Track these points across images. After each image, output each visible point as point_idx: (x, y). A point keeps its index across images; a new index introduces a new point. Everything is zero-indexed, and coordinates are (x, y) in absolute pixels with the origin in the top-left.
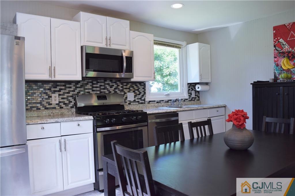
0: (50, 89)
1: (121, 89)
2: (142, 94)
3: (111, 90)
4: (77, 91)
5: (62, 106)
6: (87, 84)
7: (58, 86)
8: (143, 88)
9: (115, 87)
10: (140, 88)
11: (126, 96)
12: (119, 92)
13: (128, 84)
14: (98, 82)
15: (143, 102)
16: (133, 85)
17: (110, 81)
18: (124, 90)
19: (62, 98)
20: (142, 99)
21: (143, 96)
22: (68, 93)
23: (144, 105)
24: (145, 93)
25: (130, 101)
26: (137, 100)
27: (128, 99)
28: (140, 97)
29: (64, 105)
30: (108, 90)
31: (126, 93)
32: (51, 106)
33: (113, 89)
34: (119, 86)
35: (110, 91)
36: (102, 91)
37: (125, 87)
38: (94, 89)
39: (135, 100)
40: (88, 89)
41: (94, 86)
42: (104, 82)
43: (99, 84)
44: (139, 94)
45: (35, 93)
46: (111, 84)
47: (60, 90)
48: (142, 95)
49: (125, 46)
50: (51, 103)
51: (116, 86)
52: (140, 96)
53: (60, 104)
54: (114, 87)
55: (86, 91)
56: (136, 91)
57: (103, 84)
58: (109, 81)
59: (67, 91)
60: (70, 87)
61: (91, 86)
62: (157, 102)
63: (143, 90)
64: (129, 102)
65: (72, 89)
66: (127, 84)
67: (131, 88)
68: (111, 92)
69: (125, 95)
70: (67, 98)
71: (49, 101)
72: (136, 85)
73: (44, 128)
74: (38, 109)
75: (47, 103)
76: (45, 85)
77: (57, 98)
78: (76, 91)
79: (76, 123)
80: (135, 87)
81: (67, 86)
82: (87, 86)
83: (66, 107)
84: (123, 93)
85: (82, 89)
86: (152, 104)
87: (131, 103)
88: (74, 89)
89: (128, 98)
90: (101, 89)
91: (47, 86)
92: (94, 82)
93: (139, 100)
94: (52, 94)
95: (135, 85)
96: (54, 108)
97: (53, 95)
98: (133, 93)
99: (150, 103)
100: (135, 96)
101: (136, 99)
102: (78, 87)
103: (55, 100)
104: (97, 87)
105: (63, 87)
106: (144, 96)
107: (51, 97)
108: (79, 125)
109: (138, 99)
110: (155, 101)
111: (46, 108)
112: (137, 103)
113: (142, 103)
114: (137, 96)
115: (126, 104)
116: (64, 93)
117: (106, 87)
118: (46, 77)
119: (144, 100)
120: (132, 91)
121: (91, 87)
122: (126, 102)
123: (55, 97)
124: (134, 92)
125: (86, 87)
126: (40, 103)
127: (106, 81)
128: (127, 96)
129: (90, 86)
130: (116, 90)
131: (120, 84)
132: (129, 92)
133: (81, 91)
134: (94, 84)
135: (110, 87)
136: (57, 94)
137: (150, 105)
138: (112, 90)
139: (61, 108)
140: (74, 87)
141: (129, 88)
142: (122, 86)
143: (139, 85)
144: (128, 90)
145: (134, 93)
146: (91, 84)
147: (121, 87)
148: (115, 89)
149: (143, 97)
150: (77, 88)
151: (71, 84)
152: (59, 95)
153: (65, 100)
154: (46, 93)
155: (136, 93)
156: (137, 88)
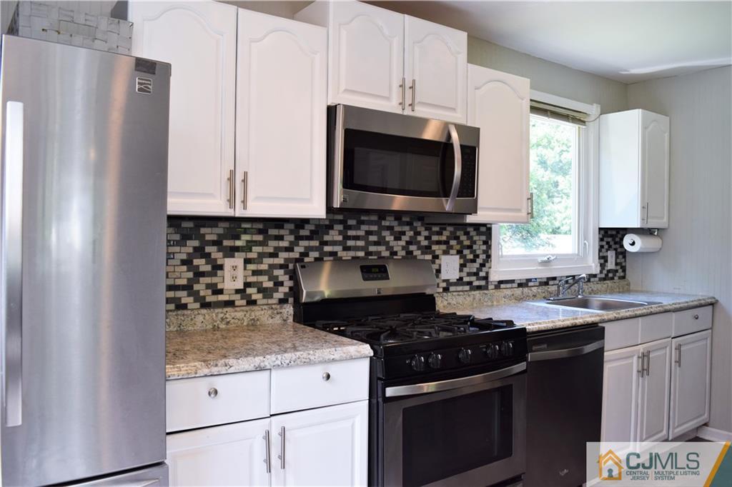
1: (425, 243)
2: (479, 261)
3: (398, 246)
4: (298, 250)
5: (254, 297)
7: (244, 231)
8: (486, 243)
9: (408, 239)
10: (475, 242)
11: (437, 267)
12: (419, 252)
14: (361, 223)
15: (483, 283)
16: (458, 233)
17: (396, 219)
18: (434, 247)
19: (255, 273)
20: (481, 274)
21: (483, 265)
22: (274, 255)
23: (486, 294)
24: (489, 257)
25: (446, 281)
26: (466, 279)
27: (444, 276)
28: (475, 270)
29: (260, 296)
30: (389, 248)
31: (438, 257)
32: (221, 298)
33: (403, 243)
34: (419, 233)
35: (395, 249)
36: (372, 248)
37: (435, 238)
38: (350, 243)
39: (461, 279)
40: (334, 243)
41: (351, 233)
42: (378, 223)
43: (365, 228)
44: (473, 261)
45: (172, 256)
46: (397, 229)
47: (251, 245)
48: (481, 262)
49: (454, 109)
50: (219, 287)
51: (412, 233)
52: (473, 267)
53: (249, 291)
54: (406, 238)
55: (327, 249)
56: (466, 252)
57: (375, 228)
58: (393, 219)
59: (271, 250)
60: (280, 238)
61: (340, 233)
62: (520, 285)
63: (484, 247)
64: (444, 285)
65: (284, 244)
66: (440, 228)
67: (453, 242)
68: (395, 253)
69: (434, 263)
70: (268, 273)
71: (215, 280)
72: (467, 233)
73: (216, 392)
74: (181, 307)
75: (208, 286)
76: (203, 231)
77: (240, 273)
78: (296, 249)
79: (319, 371)
80: (463, 238)
81: (272, 232)
82: (328, 234)
83: (265, 301)
84: (429, 257)
85: (315, 243)
86: (506, 291)
87: (452, 289)
88: (291, 242)
89: (442, 271)
90: (368, 243)
91: (210, 234)
92: (351, 222)
93: (473, 279)
94: (225, 256)
95: (462, 232)
96: (230, 304)
97: (228, 263)
98: (458, 257)
99: (502, 286)
100: (462, 266)
101: (464, 274)
102: (302, 238)
103: (234, 278)
104: (357, 238)
105: (260, 238)
106: (487, 264)
107: (221, 267)
108: (328, 377)
109: (469, 274)
110: (513, 281)
111: (206, 305)
112: (467, 288)
113: (479, 288)
114: (468, 264)
115: (438, 290)
116: (261, 256)
117: (385, 237)
118: (216, 206)
119: (486, 278)
120: (455, 252)
122: (438, 286)
123: (235, 268)
124: (459, 252)
125: (326, 238)
126: (188, 288)
127: (385, 219)
128: (440, 265)
129: (337, 232)
130: (412, 248)
131: (423, 229)
132: (446, 253)
133: (313, 249)
134: (350, 228)
135: (396, 239)
136: (238, 260)
137: (503, 295)
138: (400, 248)
139: (252, 303)
140: (292, 238)
141: (446, 243)
142: (426, 233)
143: (473, 233)
144: (444, 247)
145: (460, 258)
146: (340, 227)
147: (427, 238)
148: (409, 243)
149: (484, 269)
150: (299, 238)
151: (282, 228)
152: (247, 261)
153: (264, 279)
154: (207, 256)
155: (464, 257)
156: (468, 243)
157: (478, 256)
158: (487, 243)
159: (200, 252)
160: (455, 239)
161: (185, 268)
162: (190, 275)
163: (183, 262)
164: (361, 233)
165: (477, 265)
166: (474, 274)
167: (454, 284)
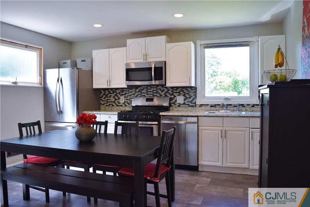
0: (119, 93)
1: (172, 93)
5: (126, 105)
6: (143, 89)
7: (124, 91)
10: (190, 92)
11: (176, 99)
12: (169, 95)
13: (178, 89)
14: (151, 88)
15: (194, 105)
16: (183, 90)
17: (161, 87)
18: (174, 94)
19: (127, 100)
20: (193, 102)
21: (193, 100)
22: (131, 96)
24: (196, 97)
25: (179, 104)
27: (178, 102)
29: (128, 104)
30: (159, 94)
31: (176, 97)
32: (120, 104)
33: (164, 93)
34: (169, 90)
35: (162, 94)
36: (155, 94)
37: (175, 91)
38: (148, 93)
39: (184, 103)
40: (145, 93)
41: (148, 90)
42: (156, 88)
43: (152, 89)
44: (190, 98)
45: (111, 96)
46: (162, 89)
47: (126, 93)
50: (120, 102)
51: (167, 90)
53: (125, 103)
54: (165, 91)
55: (143, 94)
56: (186, 95)
57: (155, 89)
58: (161, 86)
60: (132, 92)
61: (146, 90)
62: (211, 106)
63: (194, 94)
64: (178, 104)
65: (133, 93)
68: (162, 95)
69: (174, 98)
70: (129, 99)
71: (119, 101)
72: (187, 90)
74: (113, 106)
75: (118, 102)
76: (117, 91)
77: (123, 99)
78: (135, 94)
80: (185, 91)
81: (130, 91)
83: (129, 106)
86: (203, 108)
87: (181, 106)
90: (153, 93)
91: (118, 91)
92: (149, 88)
94: (121, 96)
95: (185, 89)
96: (122, 106)
97: (121, 97)
98: (183, 96)
99: (202, 106)
100: (185, 100)
101: (186, 102)
104: (150, 92)
106: (195, 99)
107: (120, 98)
109: (188, 102)
110: (208, 105)
111: (117, 106)
112: (188, 106)
113: (192, 106)
114: (187, 99)
115: (176, 106)
116: (128, 96)
117: (158, 91)
118: (105, 86)
119: (195, 103)
121: (146, 92)
122: (176, 105)
123: (122, 98)
124: (184, 95)
125: (142, 92)
126: (114, 102)
127: (158, 87)
128: (177, 99)
130: (167, 94)
131: (171, 89)
132: (178, 95)
133: (139, 94)
134: (148, 89)
135: (161, 92)
136: (123, 97)
137: (201, 109)
140: (134, 92)
141: (179, 92)
142: (172, 90)
143: (189, 89)
144: (178, 94)
145: (184, 97)
146: (146, 89)
147: (172, 91)
150: (136, 92)
152: (125, 97)
153: (128, 101)
154: (117, 96)
155: (186, 97)
156: (187, 92)
157: (192, 96)
158: (196, 92)
159: (116, 95)
160: (182, 91)
161: (113, 98)
162: (115, 100)
163: (113, 97)
164: (152, 90)
165: (191, 99)
166: (190, 102)
167: (182, 104)
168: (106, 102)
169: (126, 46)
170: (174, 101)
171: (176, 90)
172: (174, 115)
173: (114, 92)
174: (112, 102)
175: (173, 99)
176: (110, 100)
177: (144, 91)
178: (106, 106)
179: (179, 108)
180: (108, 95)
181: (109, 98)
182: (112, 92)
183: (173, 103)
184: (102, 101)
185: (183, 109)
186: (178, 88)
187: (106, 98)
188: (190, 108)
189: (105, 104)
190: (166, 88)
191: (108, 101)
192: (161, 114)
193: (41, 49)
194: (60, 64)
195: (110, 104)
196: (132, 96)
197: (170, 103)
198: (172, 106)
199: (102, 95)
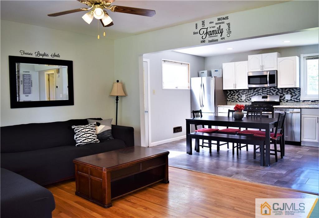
0: (241, 93)
1: (281, 92)
2: (297, 96)
3: (274, 93)
4: (254, 94)
6: (260, 90)
7: (245, 91)
11: (285, 97)
14: (266, 89)
15: (298, 101)
16: (290, 90)
17: (274, 88)
18: (283, 93)
19: (247, 97)
20: (298, 99)
22: (250, 95)
23: (299, 103)
25: (287, 100)
26: (293, 100)
27: (286, 99)
30: (272, 93)
31: (284, 95)
33: (276, 92)
34: (280, 90)
36: (268, 93)
38: (264, 92)
39: (291, 100)
40: (261, 93)
41: (264, 91)
43: (267, 90)
44: (295, 96)
45: (235, 95)
46: (274, 90)
47: (246, 93)
49: (273, 68)
50: (242, 99)
53: (246, 100)
54: (276, 91)
55: (259, 93)
57: (269, 90)
60: (251, 92)
62: (312, 102)
63: (299, 93)
64: (286, 100)
65: (252, 93)
67: (289, 92)
68: (274, 94)
70: (249, 97)
72: (293, 90)
74: (237, 102)
75: (240, 99)
77: (245, 97)
81: (250, 91)
83: (249, 102)
84: (282, 95)
85: (257, 93)
90: (267, 92)
91: (240, 91)
96: (243, 102)
97: (243, 96)
98: (290, 95)
99: (305, 101)
100: (291, 97)
101: (292, 98)
102: (255, 92)
103: (244, 98)
105: (248, 92)
106: (299, 96)
109: (294, 99)
110: (309, 101)
111: (240, 102)
112: (294, 101)
116: (248, 95)
117: (271, 91)
119: (299, 99)
122: (285, 101)
124: (291, 94)
125: (259, 92)
126: (237, 99)
127: (271, 88)
130: (277, 93)
132: (286, 94)
133: (257, 94)
134: (264, 90)
135: (274, 91)
136: (245, 95)
137: (304, 103)
139: (247, 102)
141: (287, 92)
142: (282, 90)
143: (295, 90)
144: (286, 93)
147: (281, 91)
148: (277, 92)
150: (254, 92)
151: (251, 90)
152: (246, 96)
153: (248, 98)
154: (240, 95)
155: (292, 95)
156: (294, 92)
157: (297, 95)
158: (300, 92)
159: (239, 94)
163: (237, 96)
164: (266, 91)
166: (295, 99)
167: (289, 100)
168: (231, 99)
169: (247, 60)
170: (283, 98)
171: (285, 90)
172: (284, 107)
173: (237, 92)
174: (236, 99)
175: (282, 97)
176: (234, 97)
177: (261, 91)
178: (232, 102)
179: (287, 103)
180: (233, 94)
181: (233, 97)
182: (236, 92)
183: (282, 100)
184: (229, 98)
185: (290, 104)
186: (286, 89)
187: (232, 97)
188: (295, 103)
189: (231, 101)
190: (277, 89)
191: (233, 98)
192: (274, 106)
193: (189, 64)
194: (199, 73)
195: (234, 101)
196: (252, 95)
197: (280, 100)
198: (282, 102)
199: (228, 94)
